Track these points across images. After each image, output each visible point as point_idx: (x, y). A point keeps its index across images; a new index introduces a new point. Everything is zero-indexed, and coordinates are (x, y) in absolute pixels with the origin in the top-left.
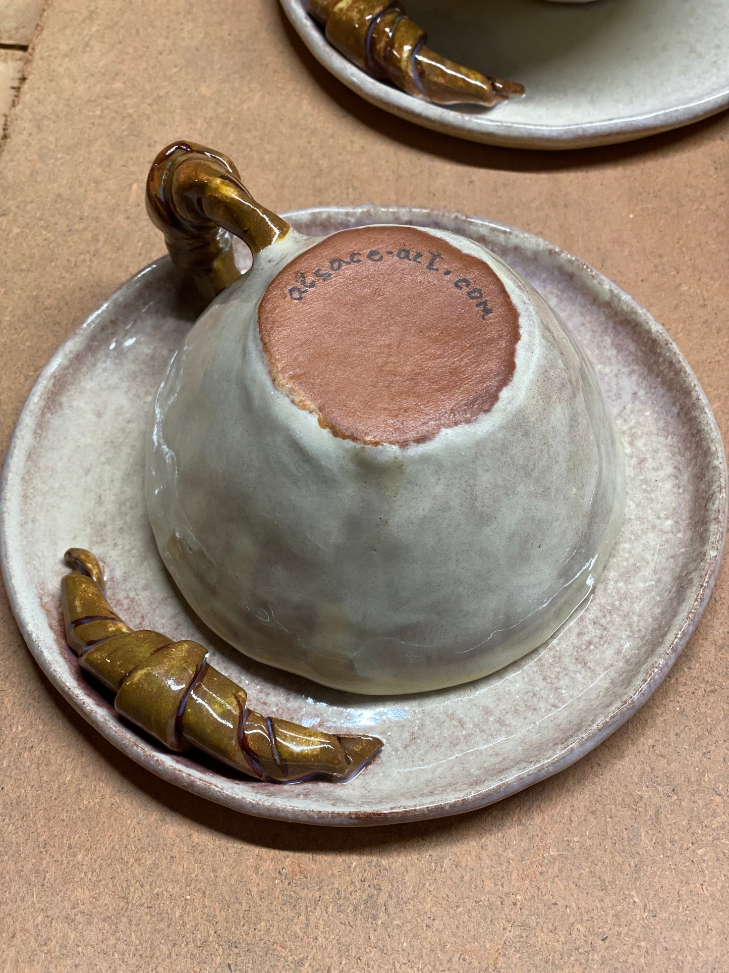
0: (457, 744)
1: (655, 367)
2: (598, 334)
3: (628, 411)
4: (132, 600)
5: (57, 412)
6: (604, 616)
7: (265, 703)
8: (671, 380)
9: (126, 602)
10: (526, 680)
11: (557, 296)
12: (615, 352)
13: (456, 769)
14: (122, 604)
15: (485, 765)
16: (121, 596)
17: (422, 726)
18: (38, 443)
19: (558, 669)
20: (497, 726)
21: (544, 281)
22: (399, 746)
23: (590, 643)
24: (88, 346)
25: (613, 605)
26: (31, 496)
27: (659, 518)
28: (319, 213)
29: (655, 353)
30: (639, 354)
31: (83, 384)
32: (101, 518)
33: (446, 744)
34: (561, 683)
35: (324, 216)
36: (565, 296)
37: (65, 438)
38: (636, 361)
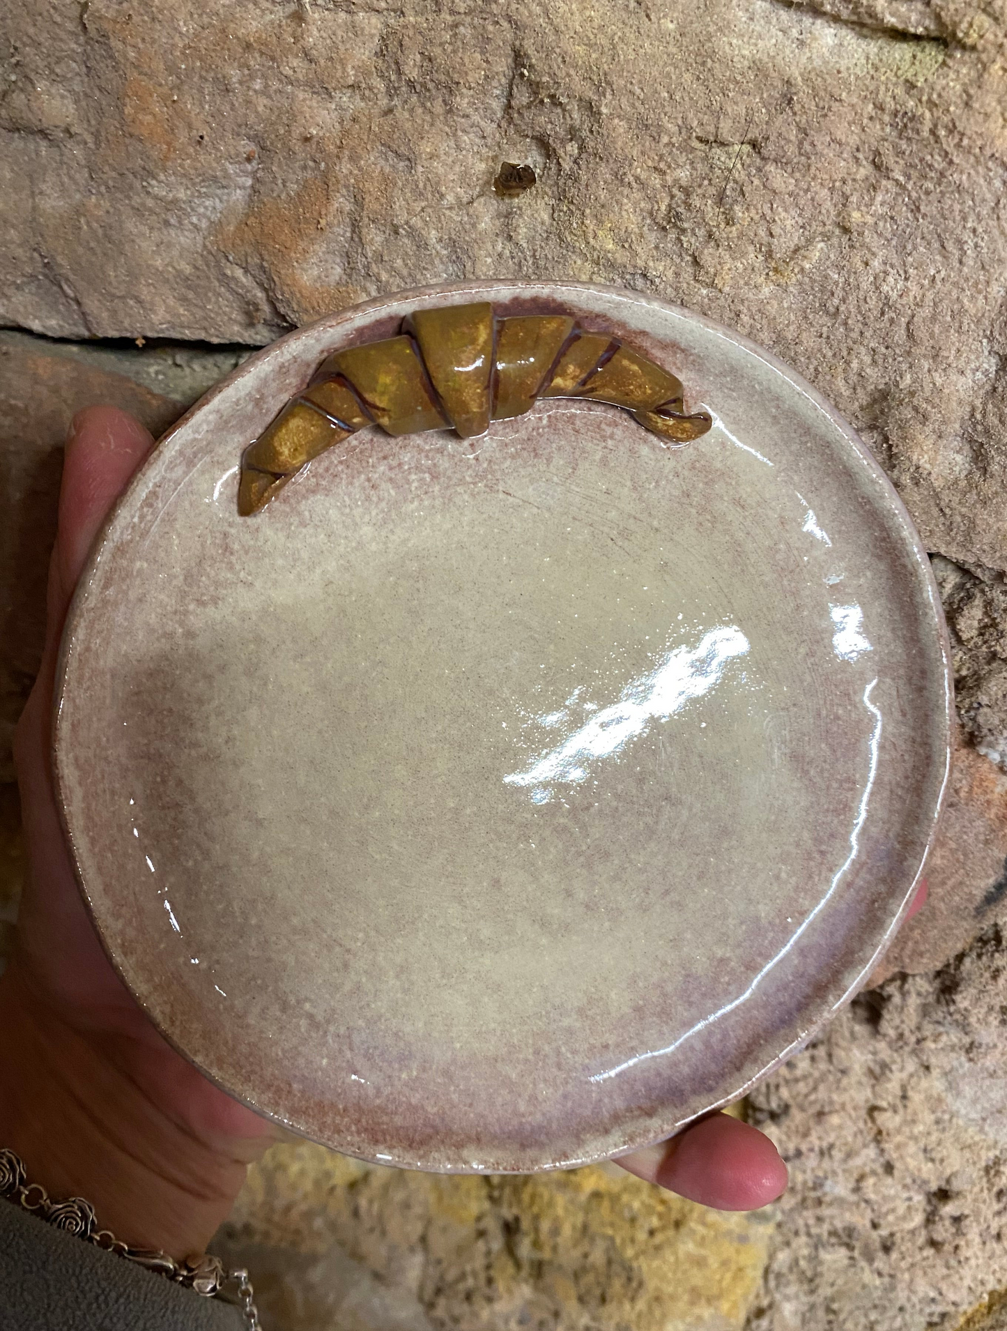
0: (185, 579)
1: (356, 1116)
2: (447, 1107)
3: (345, 1048)
4: (604, 438)
5: (875, 546)
6: (175, 819)
7: (385, 458)
8: (325, 1114)
9: (609, 430)
10: (185, 695)
11: (523, 1116)
12: (414, 1101)
13: (163, 554)
14: (609, 425)
15: (138, 581)
16: (619, 432)
17: (231, 567)
18: (856, 496)
19: (168, 730)
20: (169, 629)
21: (550, 1121)
22: (233, 531)
23: (164, 782)
24: (918, 641)
25: (179, 837)
26: (804, 439)
27: (218, 962)
28: (840, 997)
29: (366, 1130)
30: (385, 1119)
31: (883, 601)
32: (719, 487)
33: (195, 570)
34: (153, 722)
35: (831, 998)
36: (515, 1122)
37: (839, 532)
38: (383, 1110)
